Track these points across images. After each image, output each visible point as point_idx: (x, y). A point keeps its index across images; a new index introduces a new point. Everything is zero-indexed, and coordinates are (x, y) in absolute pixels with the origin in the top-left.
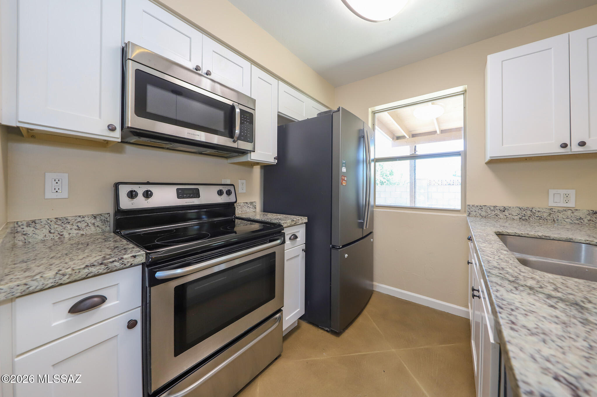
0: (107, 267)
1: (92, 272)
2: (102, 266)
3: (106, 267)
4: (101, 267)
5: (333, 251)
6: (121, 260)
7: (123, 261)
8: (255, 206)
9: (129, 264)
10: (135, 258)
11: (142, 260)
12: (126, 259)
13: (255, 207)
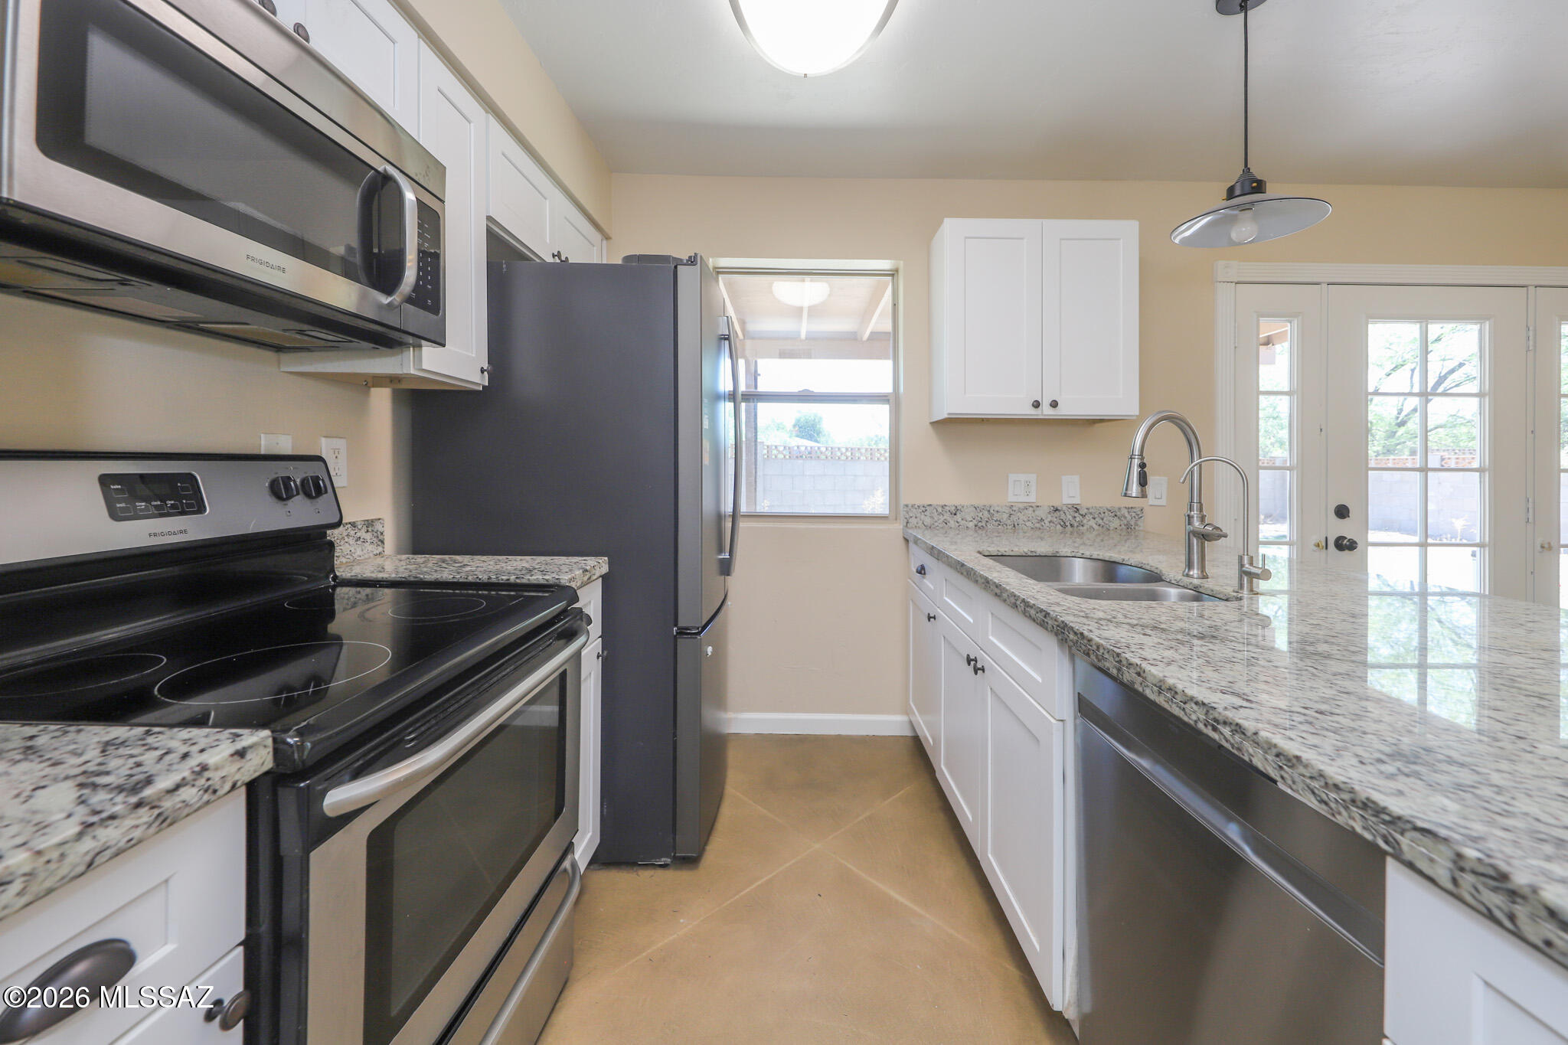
0: (159, 815)
1: (108, 848)
2: (143, 811)
3: (156, 812)
4: (140, 817)
5: (681, 641)
6: (202, 777)
7: (208, 779)
8: (382, 534)
9: (227, 787)
10: (244, 760)
11: (263, 764)
12: (217, 769)
13: (381, 537)
